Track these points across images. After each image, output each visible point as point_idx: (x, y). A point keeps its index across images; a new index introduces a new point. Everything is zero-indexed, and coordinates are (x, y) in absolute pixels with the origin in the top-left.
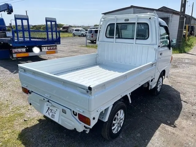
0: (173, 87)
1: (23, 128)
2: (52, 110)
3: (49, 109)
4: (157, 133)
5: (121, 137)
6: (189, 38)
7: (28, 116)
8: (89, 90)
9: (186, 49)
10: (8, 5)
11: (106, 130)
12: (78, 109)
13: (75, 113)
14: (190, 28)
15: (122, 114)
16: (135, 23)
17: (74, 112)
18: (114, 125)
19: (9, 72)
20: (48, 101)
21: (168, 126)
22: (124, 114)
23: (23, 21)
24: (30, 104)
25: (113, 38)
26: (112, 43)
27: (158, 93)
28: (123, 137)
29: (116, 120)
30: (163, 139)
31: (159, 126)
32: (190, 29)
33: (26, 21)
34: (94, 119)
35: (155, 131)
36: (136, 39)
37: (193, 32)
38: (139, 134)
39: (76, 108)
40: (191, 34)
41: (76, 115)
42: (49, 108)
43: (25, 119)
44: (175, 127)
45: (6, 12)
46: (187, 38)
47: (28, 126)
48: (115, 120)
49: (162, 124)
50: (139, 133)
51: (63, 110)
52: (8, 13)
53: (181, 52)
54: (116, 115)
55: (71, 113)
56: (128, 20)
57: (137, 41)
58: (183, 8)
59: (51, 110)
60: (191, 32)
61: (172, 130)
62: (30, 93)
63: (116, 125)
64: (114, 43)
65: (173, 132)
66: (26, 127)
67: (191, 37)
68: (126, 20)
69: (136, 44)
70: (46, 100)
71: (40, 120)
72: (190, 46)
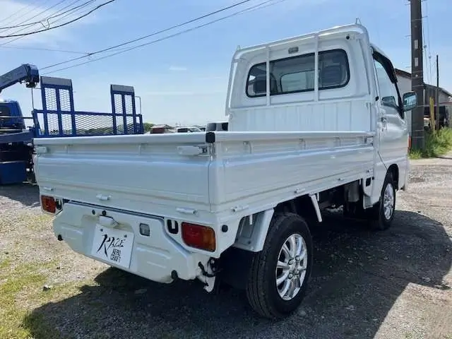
0: (422, 214)
1: (38, 305)
2: (114, 239)
3: (108, 239)
4: (401, 302)
5: (303, 313)
6: (438, 133)
7: (56, 281)
8: (207, 145)
9: (437, 150)
10: (29, 67)
11: (260, 283)
12: (182, 210)
13: (173, 227)
14: (438, 110)
15: (300, 247)
16: (313, 54)
17: (169, 222)
18: (280, 272)
19: (20, 205)
20: (104, 214)
21: (426, 287)
22: (305, 250)
23: (61, 91)
24: (60, 238)
25: (265, 95)
26: (264, 107)
27: (387, 225)
28: (308, 313)
29: (287, 260)
30: (419, 314)
31: (404, 288)
32: (438, 115)
33: (68, 91)
34: (225, 229)
35: (394, 300)
36: (320, 89)
37: (445, 120)
38: (352, 306)
39: (176, 207)
40: (442, 123)
41: (175, 231)
42: (106, 236)
43: (46, 286)
44: (445, 288)
45: (24, 84)
46: (435, 132)
47: (52, 301)
48: (282, 259)
49: (410, 284)
50: (350, 304)
51: (143, 227)
52: (28, 86)
53: (425, 156)
54: (285, 245)
55: (164, 228)
56: (297, 50)
57: (321, 94)
58: (416, 59)
59: (112, 239)
60: (442, 119)
61: (438, 294)
62: (60, 207)
63: (286, 273)
64: (268, 106)
65: (444, 298)
66: (46, 302)
67: (443, 129)
68: (291, 51)
69: (319, 100)
70: (99, 211)
71: (85, 289)
72: (445, 145)
